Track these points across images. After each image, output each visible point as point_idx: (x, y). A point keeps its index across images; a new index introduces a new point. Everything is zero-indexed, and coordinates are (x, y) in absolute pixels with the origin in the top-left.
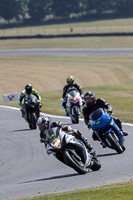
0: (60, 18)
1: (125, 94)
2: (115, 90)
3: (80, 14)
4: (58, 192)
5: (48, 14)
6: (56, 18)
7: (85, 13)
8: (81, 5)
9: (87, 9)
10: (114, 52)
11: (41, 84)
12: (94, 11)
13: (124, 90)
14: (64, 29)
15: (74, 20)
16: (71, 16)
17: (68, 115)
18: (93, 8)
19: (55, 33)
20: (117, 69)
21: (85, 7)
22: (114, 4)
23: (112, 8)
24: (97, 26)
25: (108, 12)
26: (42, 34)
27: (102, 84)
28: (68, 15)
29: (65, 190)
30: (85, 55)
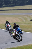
0: (6, 6)
1: (22, 24)
2: (20, 23)
3: (11, 5)
4: (6, 48)
5: (3, 5)
6: (5, 6)
7: (12, 4)
8: (11, 2)
9: (13, 4)
10: (19, 14)
11: (2, 22)
12: (14, 4)
13: (22, 23)
14: (7, 8)
15: (10, 6)
16: (9, 5)
17: (7, 29)
18: (14, 3)
19: (5, 9)
20: (20, 18)
21: (12, 3)
22: (19, 2)
23: (18, 3)
24: (15, 8)
25: (18, 4)
26: (2, 10)
27: (16, 22)
28: (8, 5)
29: (8, 48)
30: (12, 15)
